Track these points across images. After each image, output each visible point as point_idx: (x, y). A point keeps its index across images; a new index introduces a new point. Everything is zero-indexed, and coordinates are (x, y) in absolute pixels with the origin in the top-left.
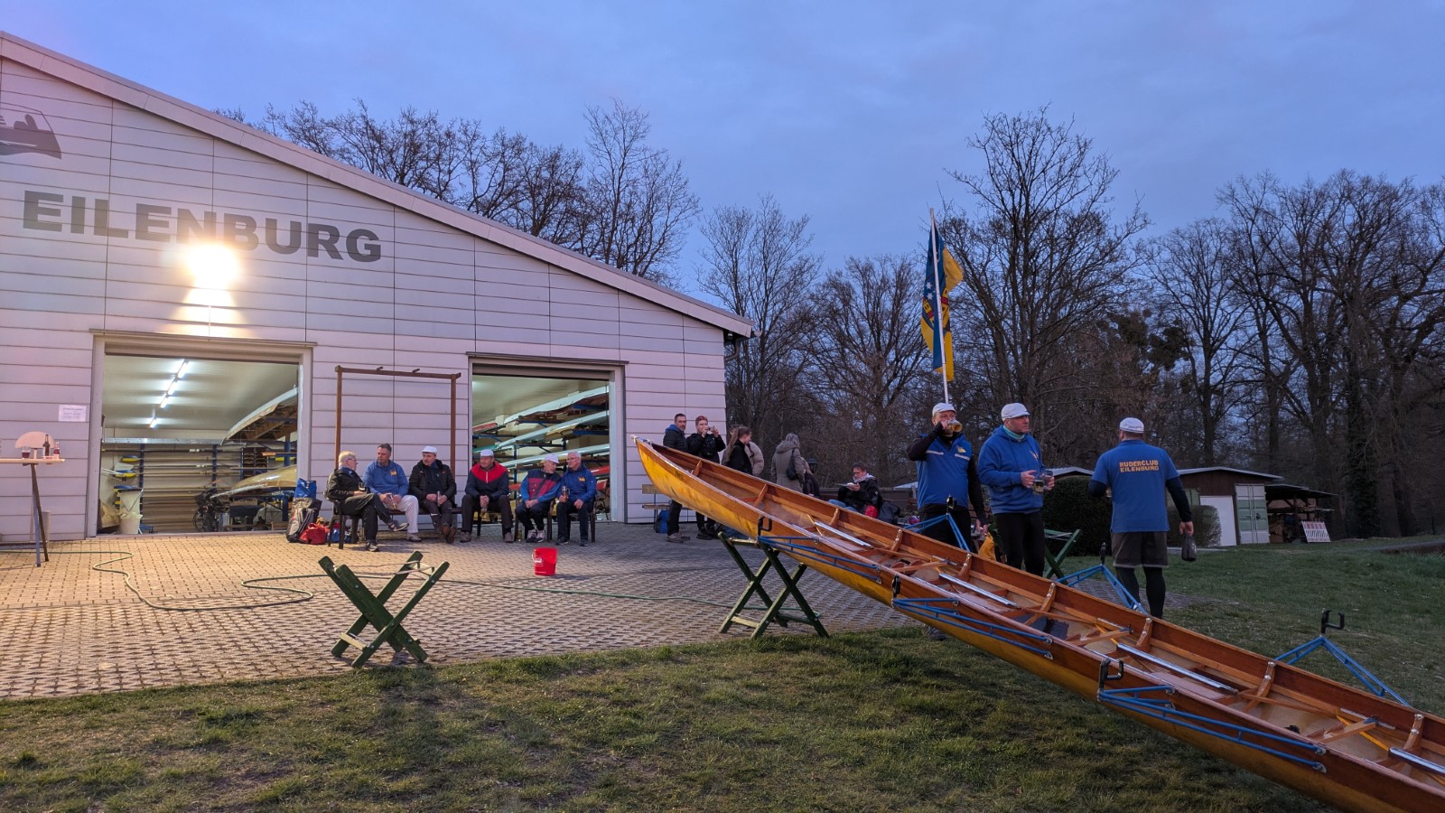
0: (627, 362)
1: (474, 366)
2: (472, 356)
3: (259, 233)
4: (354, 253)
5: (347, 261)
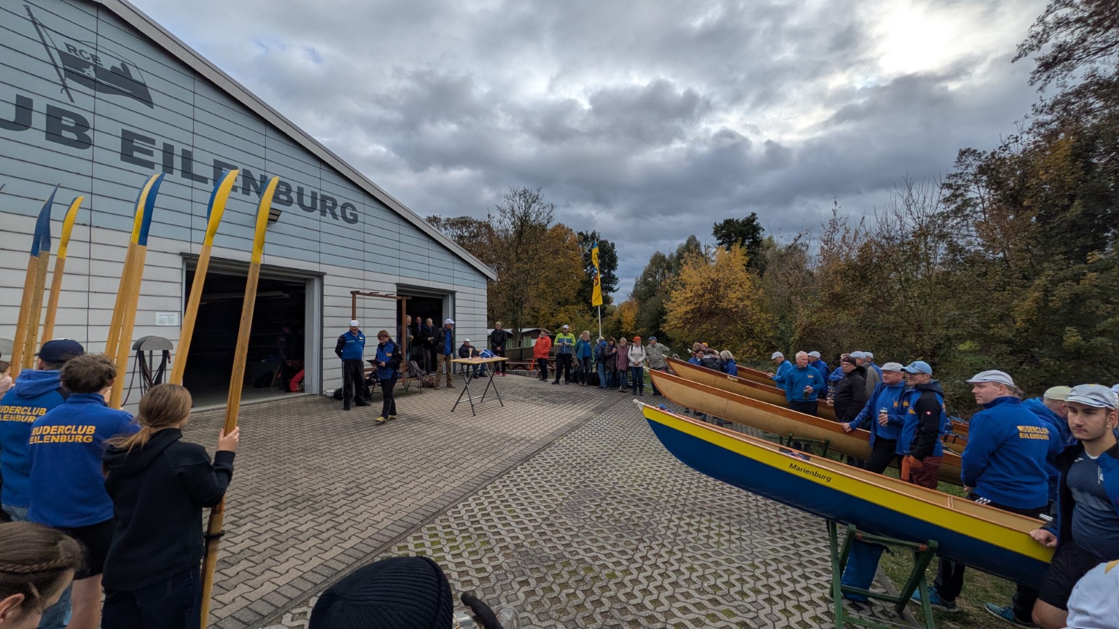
0: (456, 291)
1: (398, 290)
2: (398, 285)
3: (294, 196)
4: (345, 218)
5: (341, 221)
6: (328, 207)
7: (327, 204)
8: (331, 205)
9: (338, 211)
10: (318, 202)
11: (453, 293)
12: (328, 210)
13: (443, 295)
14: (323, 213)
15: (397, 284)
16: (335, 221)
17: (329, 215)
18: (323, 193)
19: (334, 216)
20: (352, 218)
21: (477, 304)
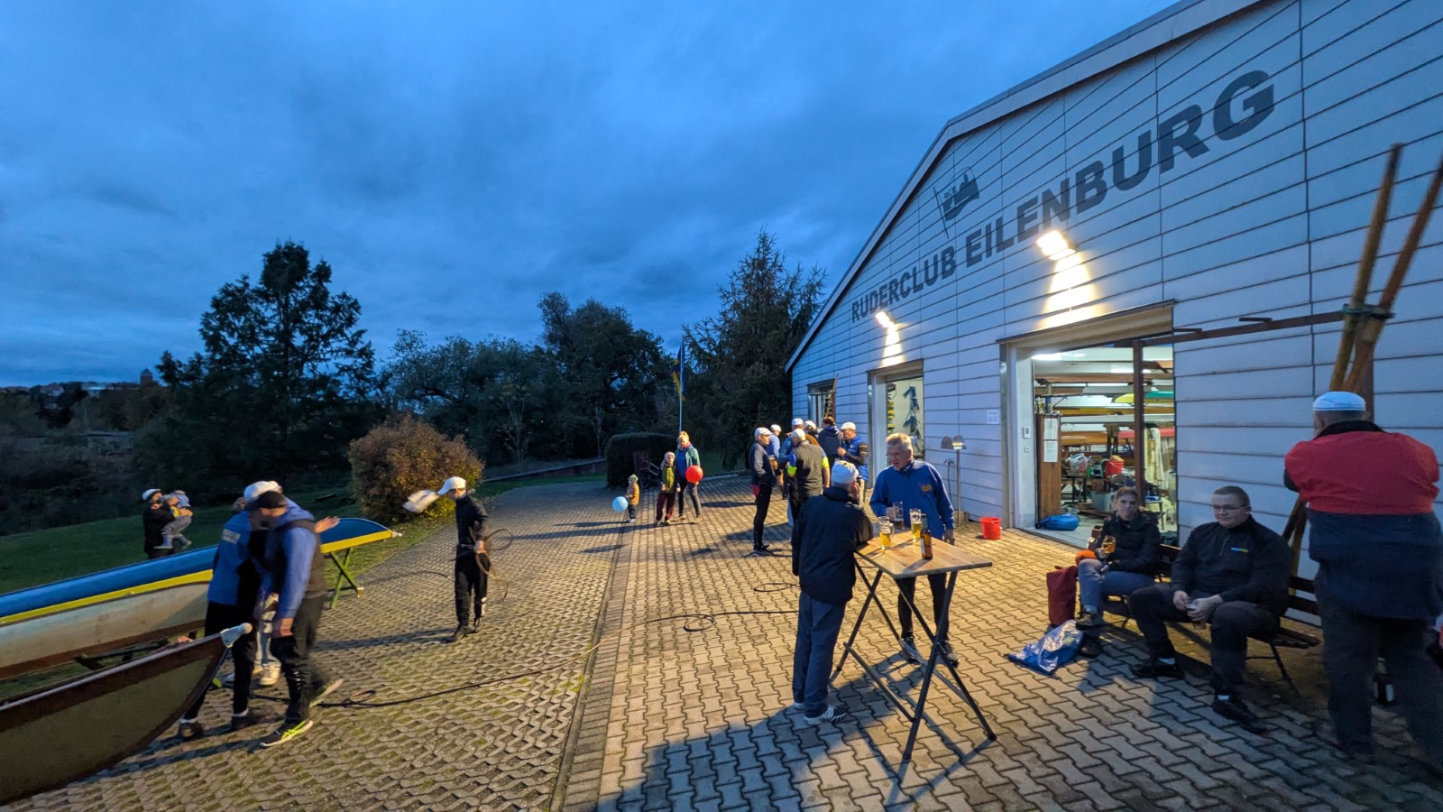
3: (1108, 176)
4: (1227, 129)
5: (1216, 146)
6: (1180, 141)
7: (1176, 135)
8: (1184, 130)
9: (1206, 129)
10: (1155, 148)
12: (1177, 149)
14: (1167, 162)
16: (1202, 159)
17: (1182, 159)
18: (1163, 119)
19: (1195, 147)
20: (1251, 111)
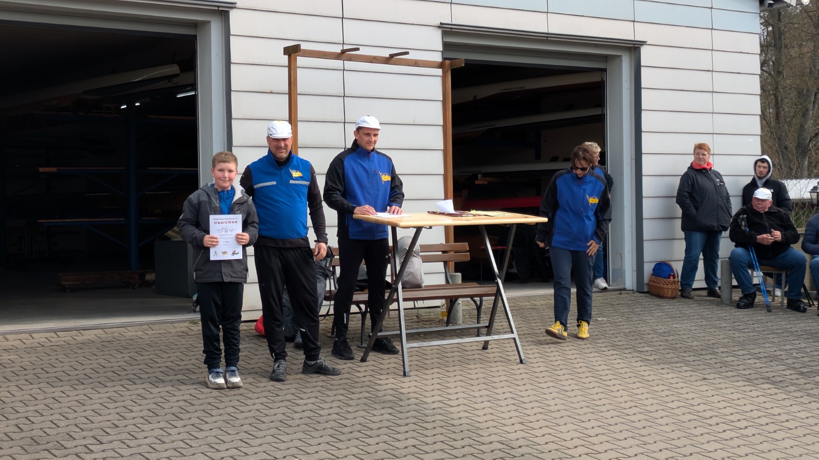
0: (643, 43)
1: (447, 46)
2: (447, 30)
11: (634, 48)
13: (605, 58)
15: (441, 26)
21: (722, 82)
